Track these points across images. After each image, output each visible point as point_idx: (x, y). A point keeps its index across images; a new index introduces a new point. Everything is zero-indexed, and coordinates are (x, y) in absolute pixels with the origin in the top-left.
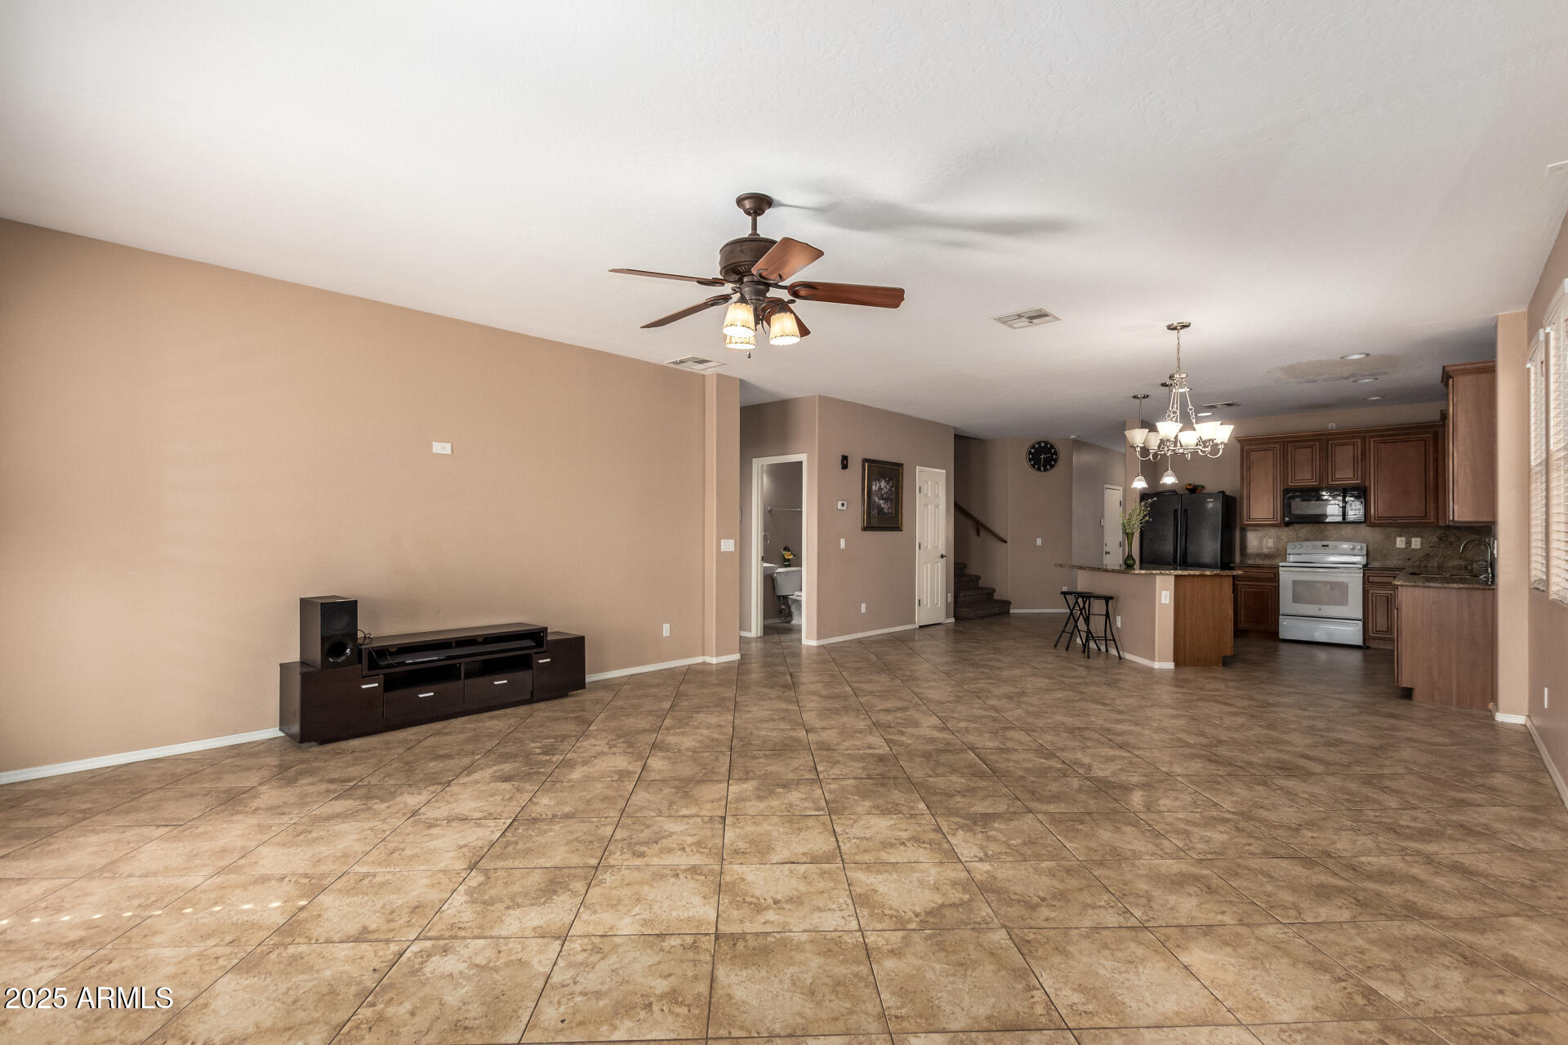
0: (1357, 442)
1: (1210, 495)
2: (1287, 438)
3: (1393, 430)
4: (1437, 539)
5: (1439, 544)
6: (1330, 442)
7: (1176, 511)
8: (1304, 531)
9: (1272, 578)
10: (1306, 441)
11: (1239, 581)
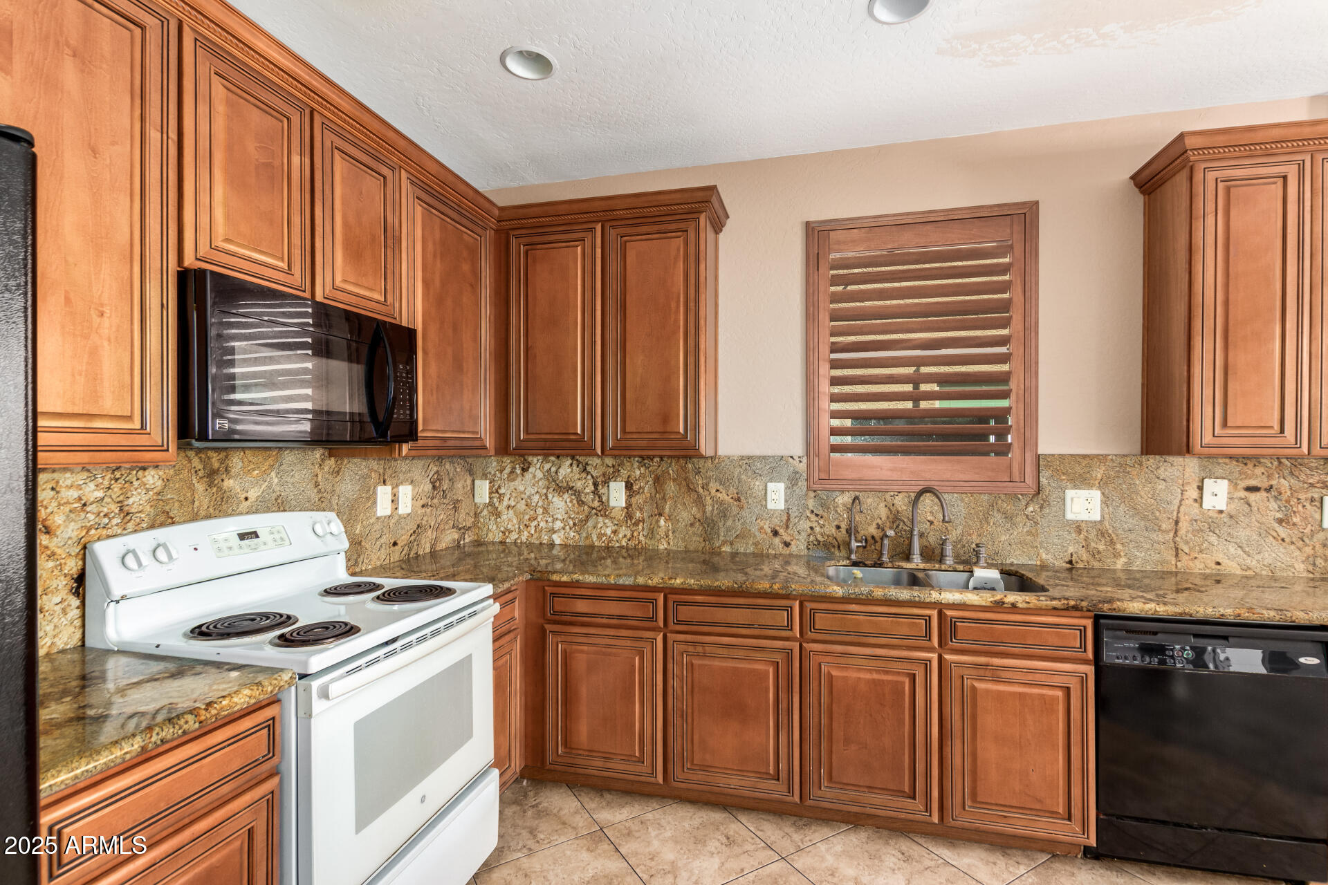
4: (430, 486)
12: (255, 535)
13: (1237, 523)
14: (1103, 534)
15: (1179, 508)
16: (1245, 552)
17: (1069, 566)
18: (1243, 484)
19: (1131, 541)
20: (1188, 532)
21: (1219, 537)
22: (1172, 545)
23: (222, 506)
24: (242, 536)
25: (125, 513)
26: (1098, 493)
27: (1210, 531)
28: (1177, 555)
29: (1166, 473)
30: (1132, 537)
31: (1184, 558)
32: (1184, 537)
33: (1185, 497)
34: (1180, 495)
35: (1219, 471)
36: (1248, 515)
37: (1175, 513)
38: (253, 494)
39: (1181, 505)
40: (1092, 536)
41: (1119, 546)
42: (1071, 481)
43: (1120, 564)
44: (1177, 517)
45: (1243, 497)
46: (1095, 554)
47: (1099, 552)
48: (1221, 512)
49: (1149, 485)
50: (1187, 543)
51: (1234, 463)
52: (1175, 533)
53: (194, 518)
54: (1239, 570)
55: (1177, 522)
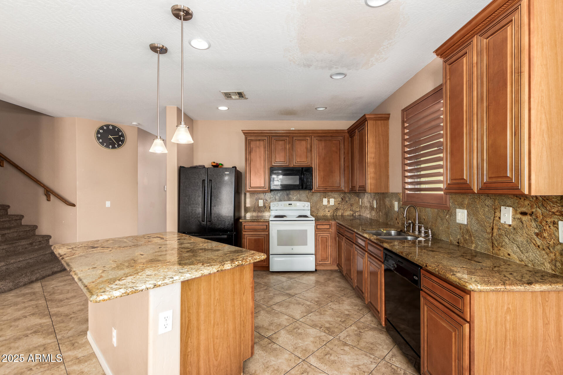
0: (308, 139)
1: (227, 169)
2: (272, 133)
3: (325, 133)
4: (341, 199)
5: (342, 202)
6: (295, 138)
7: (204, 181)
8: (279, 195)
9: (265, 229)
10: (282, 136)
11: (245, 232)
12: (291, 204)
13: (517, 233)
14: (468, 231)
15: (493, 221)
16: (520, 250)
17: (458, 244)
18: (519, 210)
19: (477, 236)
20: (497, 235)
21: (509, 240)
22: (491, 241)
23: (289, 200)
24: (289, 204)
25: (275, 199)
26: (466, 211)
27: (506, 236)
28: (493, 247)
29: (489, 203)
30: (477, 234)
31: (496, 249)
32: (495, 237)
33: (495, 216)
34: (493, 215)
35: (509, 202)
36: (522, 229)
37: (492, 224)
38: (295, 198)
39: (494, 220)
40: (464, 231)
41: (473, 238)
42: (458, 205)
43: (473, 247)
44: (493, 226)
45: (519, 218)
46: (465, 240)
47: (467, 240)
48: (510, 225)
49: (482, 208)
50: (497, 241)
51: (515, 198)
52: (492, 234)
53: (285, 201)
54: (518, 261)
55: (493, 229)
